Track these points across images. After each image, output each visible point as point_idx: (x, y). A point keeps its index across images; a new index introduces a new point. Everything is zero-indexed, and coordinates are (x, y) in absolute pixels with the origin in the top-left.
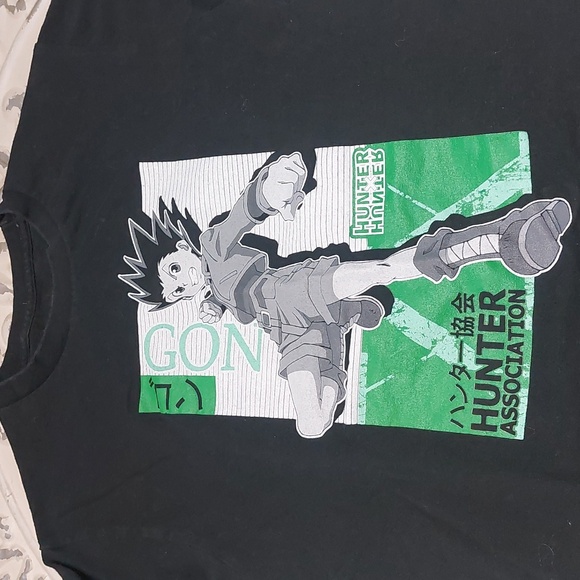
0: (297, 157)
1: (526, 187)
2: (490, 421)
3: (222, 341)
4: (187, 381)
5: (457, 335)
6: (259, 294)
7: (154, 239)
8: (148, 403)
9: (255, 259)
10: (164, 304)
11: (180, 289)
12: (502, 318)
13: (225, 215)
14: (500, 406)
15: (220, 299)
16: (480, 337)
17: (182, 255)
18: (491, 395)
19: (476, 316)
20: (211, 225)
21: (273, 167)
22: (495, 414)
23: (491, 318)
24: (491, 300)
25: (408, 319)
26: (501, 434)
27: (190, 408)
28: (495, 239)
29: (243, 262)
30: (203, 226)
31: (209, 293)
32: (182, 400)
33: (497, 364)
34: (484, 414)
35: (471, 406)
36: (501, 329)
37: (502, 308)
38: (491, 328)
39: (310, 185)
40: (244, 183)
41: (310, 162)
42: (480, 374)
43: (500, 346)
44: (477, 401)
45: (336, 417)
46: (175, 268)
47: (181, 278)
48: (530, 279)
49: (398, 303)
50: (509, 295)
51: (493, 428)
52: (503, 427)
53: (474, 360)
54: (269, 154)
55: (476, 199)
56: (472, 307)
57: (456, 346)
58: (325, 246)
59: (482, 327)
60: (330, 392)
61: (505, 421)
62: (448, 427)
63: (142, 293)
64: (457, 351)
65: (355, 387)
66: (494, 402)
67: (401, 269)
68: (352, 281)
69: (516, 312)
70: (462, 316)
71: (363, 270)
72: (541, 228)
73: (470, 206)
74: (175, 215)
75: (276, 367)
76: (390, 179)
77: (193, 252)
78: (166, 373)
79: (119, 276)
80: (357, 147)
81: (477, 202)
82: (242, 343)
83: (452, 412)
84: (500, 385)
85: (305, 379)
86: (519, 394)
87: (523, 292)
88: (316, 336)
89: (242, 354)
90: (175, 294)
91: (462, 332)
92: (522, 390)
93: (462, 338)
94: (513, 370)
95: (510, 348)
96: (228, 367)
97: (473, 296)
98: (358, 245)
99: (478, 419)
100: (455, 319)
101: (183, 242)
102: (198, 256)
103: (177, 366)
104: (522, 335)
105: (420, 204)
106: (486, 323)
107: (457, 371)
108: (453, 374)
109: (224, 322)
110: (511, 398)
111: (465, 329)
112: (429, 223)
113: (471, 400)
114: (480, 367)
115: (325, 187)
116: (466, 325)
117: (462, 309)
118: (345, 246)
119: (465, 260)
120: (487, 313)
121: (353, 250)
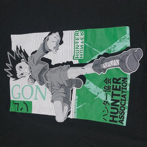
0: (57, 34)
1: (128, 44)
2: (115, 119)
3: (34, 90)
4: (24, 103)
5: (105, 91)
6: (45, 76)
7: (15, 58)
8: (13, 109)
9: (45, 65)
10: (17, 79)
11: (22, 74)
12: (120, 86)
13: (36, 51)
14: (118, 115)
15: (34, 78)
16: (113, 92)
17: (23, 63)
18: (116, 111)
19: (111, 85)
20: (32, 54)
21: (50, 36)
22: (117, 117)
23: (116, 86)
24: (116, 81)
25: (90, 86)
26: (119, 124)
27: (24, 111)
28: (118, 61)
29: (41, 66)
30: (29, 55)
31: (31, 75)
32: (22, 108)
33: (118, 101)
34: (114, 117)
35: (109, 114)
36: (119, 90)
37: (120, 83)
38: (116, 89)
39: (61, 42)
40: (42, 42)
41: (61, 35)
42: (112, 104)
43: (119, 95)
44: (111, 113)
45: (68, 116)
46: (21, 67)
47: (23, 71)
48: (129, 74)
49: (87, 81)
50: (122, 79)
51: (116, 122)
52: (119, 121)
53: (110, 99)
54: (49, 32)
55: (112, 48)
56: (110, 83)
57: (105, 95)
58: (65, 62)
59: (113, 89)
60: (66, 108)
61: (120, 120)
62: (102, 121)
63: (11, 75)
64: (105, 96)
65: (74, 107)
66: (117, 113)
67: (88, 70)
68: (73, 73)
69: (124, 84)
70: (107, 85)
71: (76, 70)
72: (133, 58)
73: (110, 50)
74: (21, 51)
75: (50, 99)
76: (86, 41)
77: (26, 62)
78: (18, 100)
79: (5, 69)
80: (76, 31)
81: (113, 49)
82: (40, 91)
83: (103, 116)
84: (119, 108)
85: (59, 103)
86: (125, 111)
87: (127, 78)
88: (62, 90)
89: (40, 95)
90: (20, 75)
91: (107, 90)
92: (125, 110)
93: (107, 92)
94: (123, 103)
95: (122, 96)
96: (36, 99)
97: (111, 79)
98: (76, 62)
99: (111, 118)
100: (105, 86)
101: (23, 59)
102: (28, 64)
103: (21, 98)
104: (126, 92)
105: (95, 49)
106: (115, 88)
107: (105, 103)
108: (104, 103)
109: (35, 85)
110: (122, 112)
111: (108, 90)
112: (98, 55)
113: (109, 112)
114: (112, 102)
115: (66, 43)
116: (108, 88)
117: (107, 83)
118: (72, 62)
119: (108, 68)
120: (115, 85)
121: (74, 64)
